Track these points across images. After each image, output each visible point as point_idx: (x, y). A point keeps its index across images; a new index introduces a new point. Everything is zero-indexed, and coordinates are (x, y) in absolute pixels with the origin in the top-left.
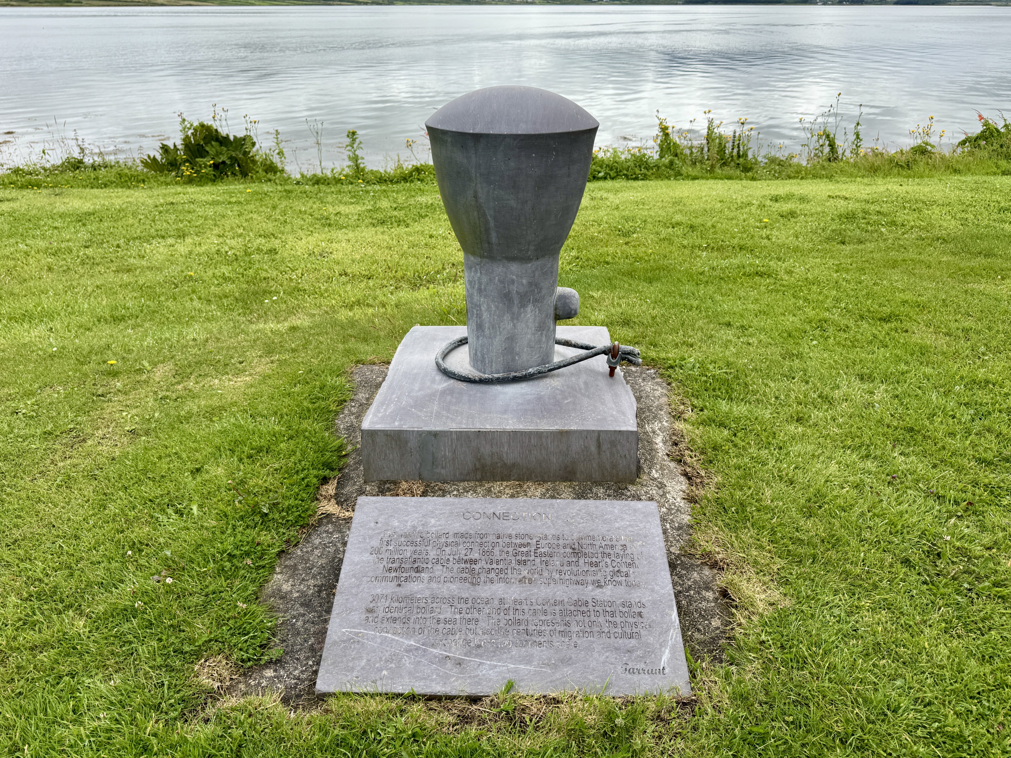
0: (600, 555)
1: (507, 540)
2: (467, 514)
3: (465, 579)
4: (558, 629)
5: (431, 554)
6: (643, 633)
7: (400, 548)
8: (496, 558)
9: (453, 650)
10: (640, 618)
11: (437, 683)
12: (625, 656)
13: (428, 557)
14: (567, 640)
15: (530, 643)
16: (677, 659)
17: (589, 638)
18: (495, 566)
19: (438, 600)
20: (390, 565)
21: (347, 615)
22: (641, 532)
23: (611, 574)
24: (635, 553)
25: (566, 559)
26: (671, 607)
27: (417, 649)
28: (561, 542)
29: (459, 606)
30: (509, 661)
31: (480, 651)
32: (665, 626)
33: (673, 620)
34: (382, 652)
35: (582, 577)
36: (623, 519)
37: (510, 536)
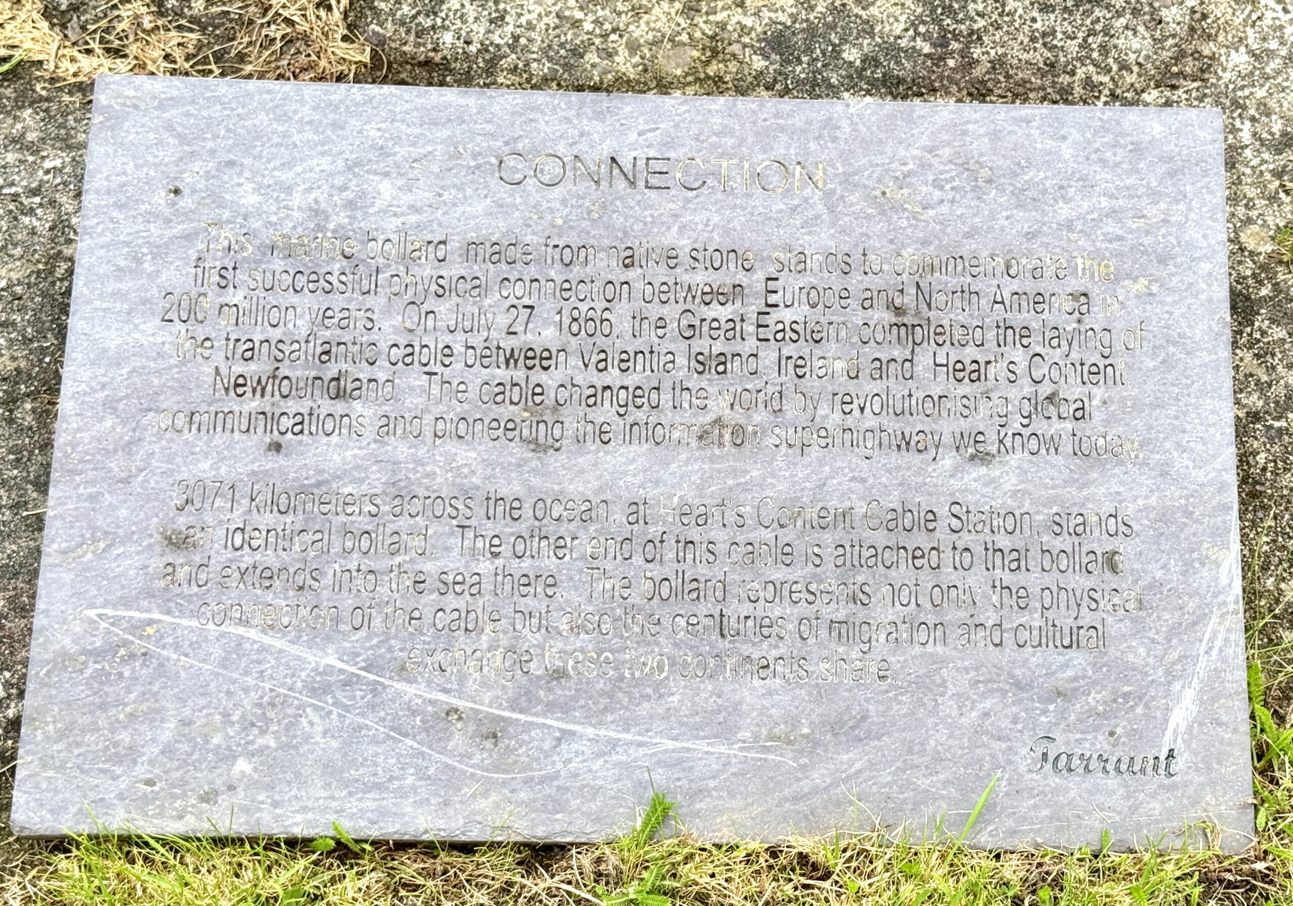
0: (991, 335)
1: (660, 274)
2: (511, 162)
3: (510, 426)
4: (829, 612)
5: (386, 325)
6: (1115, 627)
7: (272, 299)
8: (619, 345)
9: (471, 686)
10: (1108, 574)
11: (419, 803)
12: (1045, 712)
13: (374, 336)
14: (855, 654)
15: (730, 663)
16: (1220, 724)
17: (930, 648)
18: (613, 376)
19: (416, 506)
20: (239, 368)
21: (100, 556)
22: (1147, 240)
23: (1027, 407)
24: (1118, 326)
25: (871, 351)
26: (1219, 533)
27: (349, 682)
28: (856, 282)
29: (490, 529)
30: (658, 725)
31: (562, 691)
32: (1191, 605)
33: (1224, 581)
34: (229, 693)
35: (919, 423)
36: (1087, 185)
37: (671, 258)
